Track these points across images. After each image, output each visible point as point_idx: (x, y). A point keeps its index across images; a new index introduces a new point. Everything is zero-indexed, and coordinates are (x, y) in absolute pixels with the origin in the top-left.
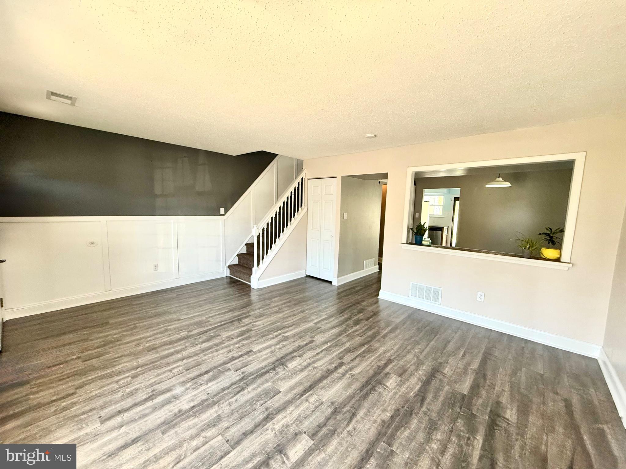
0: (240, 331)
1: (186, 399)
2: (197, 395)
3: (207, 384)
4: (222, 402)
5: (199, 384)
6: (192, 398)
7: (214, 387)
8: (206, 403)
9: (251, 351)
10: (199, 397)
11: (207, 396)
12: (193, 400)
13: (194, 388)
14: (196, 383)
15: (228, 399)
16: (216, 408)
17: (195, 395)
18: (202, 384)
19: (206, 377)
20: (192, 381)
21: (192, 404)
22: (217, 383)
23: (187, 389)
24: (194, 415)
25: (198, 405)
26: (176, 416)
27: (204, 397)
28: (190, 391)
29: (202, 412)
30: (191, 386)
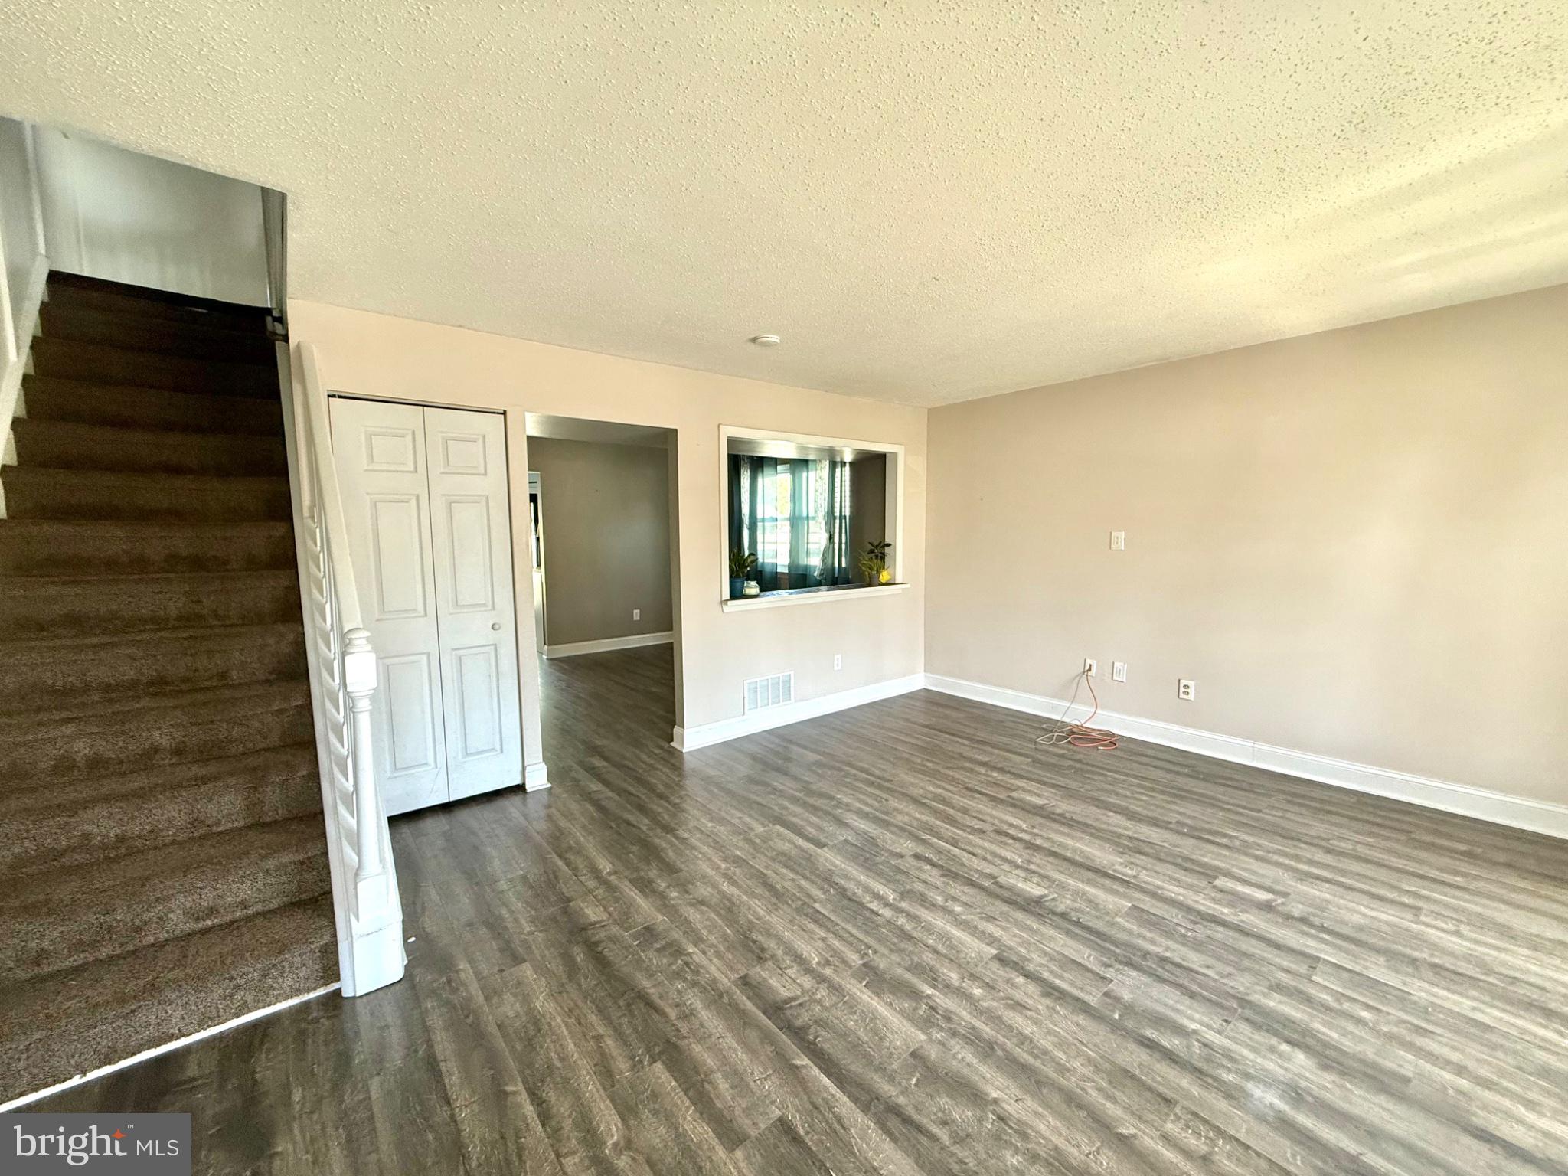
0: (877, 994)
1: (1281, 1067)
2: (1248, 1045)
3: (1195, 1032)
4: (1232, 991)
5: (1205, 1051)
6: (1269, 1055)
7: (1195, 1018)
8: (1258, 1019)
9: (1001, 959)
10: (1250, 1038)
11: (1234, 1022)
12: (1272, 1049)
13: (1233, 1060)
14: (1208, 1060)
15: (1215, 981)
16: (1255, 998)
17: (1254, 1050)
18: (1205, 1045)
19: (1169, 1041)
20: (1210, 1071)
21: (1285, 1047)
22: (1178, 1011)
23: (1248, 1076)
24: (1307, 1032)
25: (1276, 1034)
26: (1345, 1072)
27: (1244, 1028)
28: (1246, 1064)
29: (1288, 1022)
30: (1229, 1070)
